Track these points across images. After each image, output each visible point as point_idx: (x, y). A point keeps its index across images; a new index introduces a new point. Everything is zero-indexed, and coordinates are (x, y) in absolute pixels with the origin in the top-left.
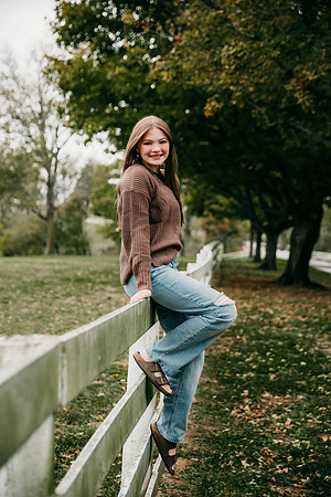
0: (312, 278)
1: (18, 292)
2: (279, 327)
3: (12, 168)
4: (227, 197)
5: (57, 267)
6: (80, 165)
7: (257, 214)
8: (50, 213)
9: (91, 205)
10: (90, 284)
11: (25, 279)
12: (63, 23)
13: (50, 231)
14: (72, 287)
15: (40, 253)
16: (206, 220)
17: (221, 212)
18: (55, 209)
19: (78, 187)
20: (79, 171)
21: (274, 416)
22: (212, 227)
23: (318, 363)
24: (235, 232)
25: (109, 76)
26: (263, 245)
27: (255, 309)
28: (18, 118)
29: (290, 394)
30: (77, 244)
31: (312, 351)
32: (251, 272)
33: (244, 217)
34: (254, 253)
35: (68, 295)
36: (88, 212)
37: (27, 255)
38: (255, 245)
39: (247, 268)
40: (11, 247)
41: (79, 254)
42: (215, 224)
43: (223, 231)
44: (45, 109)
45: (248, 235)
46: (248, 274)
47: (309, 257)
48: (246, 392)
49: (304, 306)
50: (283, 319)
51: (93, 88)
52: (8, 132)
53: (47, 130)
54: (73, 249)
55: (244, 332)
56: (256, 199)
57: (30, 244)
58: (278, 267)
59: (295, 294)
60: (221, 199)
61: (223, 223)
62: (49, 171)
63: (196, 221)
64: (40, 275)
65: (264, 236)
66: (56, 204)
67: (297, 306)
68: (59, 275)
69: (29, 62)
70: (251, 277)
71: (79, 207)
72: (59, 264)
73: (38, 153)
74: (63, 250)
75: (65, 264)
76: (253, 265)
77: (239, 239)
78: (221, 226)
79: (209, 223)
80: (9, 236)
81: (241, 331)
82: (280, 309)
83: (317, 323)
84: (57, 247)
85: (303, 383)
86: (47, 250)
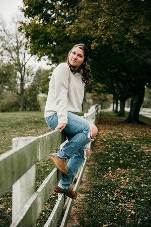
0: (140, 120)
1: (9, 128)
2: (125, 141)
3: (4, 72)
4: (102, 84)
5: (26, 117)
6: (35, 70)
7: (116, 91)
8: (22, 92)
9: (40, 88)
10: (41, 124)
11: (12, 122)
13: (22, 101)
14: (33, 125)
15: (18, 111)
16: (93, 94)
17: (99, 91)
18: (24, 90)
19: (34, 80)
20: (35, 73)
21: (122, 177)
22: (96, 98)
23: (141, 156)
24: (106, 100)
25: (48, 31)
26: (119, 105)
27: (114, 134)
28: (7, 49)
29: (129, 168)
30: (34, 106)
31: (139, 151)
32: (113, 117)
33: (110, 93)
34: (115, 109)
35: (32, 129)
36: (39, 91)
37: (12, 111)
38: (115, 105)
39: (111, 116)
40: (4, 108)
41: (35, 111)
42: (97, 96)
43: (100, 99)
44: (19, 45)
45: (112, 101)
46: (111, 118)
47: (139, 110)
48: (110, 168)
49: (136, 132)
50: (127, 138)
51: (41, 36)
52: (2, 55)
53: (20, 54)
54: (33, 109)
55: (110, 143)
56: (115, 85)
57: (13, 106)
58: (126, 115)
59: (133, 127)
60: (99, 85)
61: (101, 95)
62: (21, 73)
63: (88, 95)
64: (19, 120)
65: (119, 102)
66: (24, 88)
67: (133, 132)
68: (27, 120)
70: (113, 120)
71: (35, 89)
72: (27, 115)
73: (16, 65)
74: (28, 109)
75: (29, 115)
76: (114, 114)
77: (108, 103)
78: (100, 97)
79: (94, 96)
80: (3, 103)
81: (108, 143)
82: (126, 134)
83: (142, 139)
84: (25, 108)
85: (134, 164)
86: (21, 109)
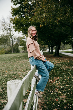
0: (59, 55)
1: (8, 61)
3: (5, 38)
4: (44, 41)
5: (15, 56)
7: (49, 44)
8: (13, 46)
9: (19, 44)
10: (21, 59)
11: (9, 58)
12: (13, 12)
13: (13, 49)
14: (17, 59)
17: (42, 44)
18: (13, 45)
19: (17, 41)
20: (17, 38)
21: (57, 82)
22: (41, 47)
24: (45, 47)
25: (22, 21)
26: (50, 49)
28: (6, 29)
29: (59, 77)
30: (18, 51)
33: (46, 45)
34: (49, 51)
35: (17, 61)
37: (9, 54)
39: (48, 54)
40: (6, 52)
41: (18, 53)
43: (43, 47)
44: (10, 27)
45: (47, 48)
47: (59, 51)
50: (55, 63)
51: (19, 23)
52: (4, 32)
53: (11, 31)
56: (49, 41)
57: (9, 51)
58: (53, 53)
59: (57, 58)
60: (42, 42)
62: (12, 38)
66: (13, 44)
67: (58, 60)
69: (7, 19)
71: (17, 45)
73: (10, 35)
74: (15, 52)
80: (5, 50)
82: (55, 61)
83: (62, 63)
85: (61, 75)
86: (12, 53)
